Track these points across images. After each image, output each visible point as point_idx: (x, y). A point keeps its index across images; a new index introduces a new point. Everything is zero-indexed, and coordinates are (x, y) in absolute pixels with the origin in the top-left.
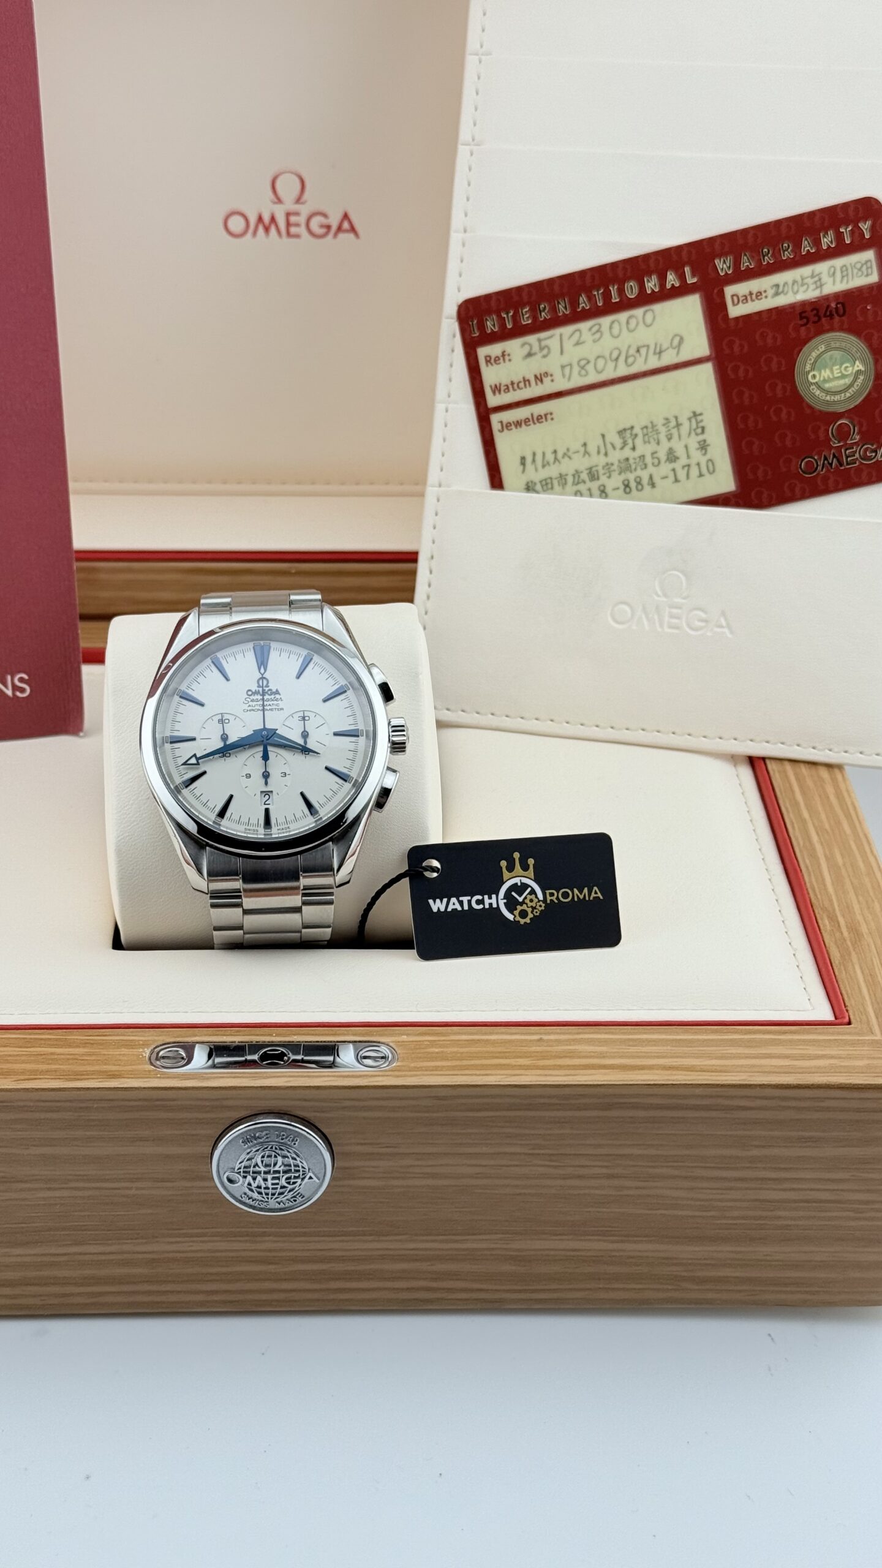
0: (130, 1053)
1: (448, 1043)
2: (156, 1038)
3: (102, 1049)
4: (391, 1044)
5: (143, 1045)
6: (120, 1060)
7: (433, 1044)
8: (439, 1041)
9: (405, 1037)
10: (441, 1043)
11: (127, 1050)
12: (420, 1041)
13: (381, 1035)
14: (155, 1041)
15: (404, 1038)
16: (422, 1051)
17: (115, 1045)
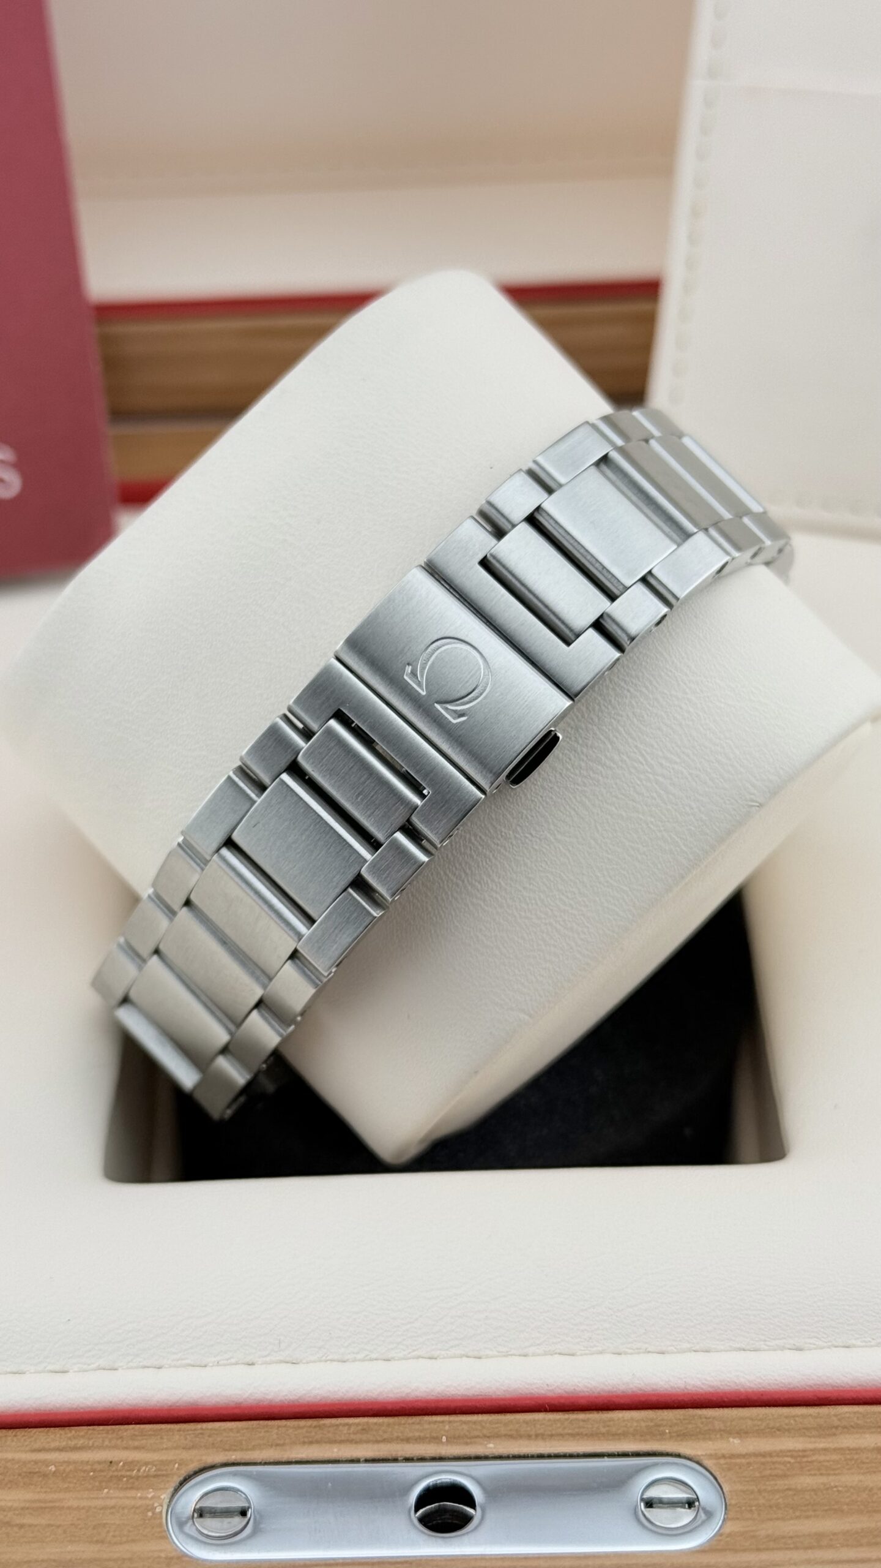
0: (127, 1502)
1: (835, 1457)
2: (185, 1455)
3: (67, 1490)
4: (708, 1463)
5: (155, 1476)
6: (104, 1525)
7: (801, 1461)
8: (814, 1451)
9: (737, 1441)
10: (822, 1458)
11: (121, 1494)
12: (770, 1454)
13: (683, 1436)
14: (182, 1463)
15: (735, 1444)
16: (781, 1484)
17: (93, 1478)
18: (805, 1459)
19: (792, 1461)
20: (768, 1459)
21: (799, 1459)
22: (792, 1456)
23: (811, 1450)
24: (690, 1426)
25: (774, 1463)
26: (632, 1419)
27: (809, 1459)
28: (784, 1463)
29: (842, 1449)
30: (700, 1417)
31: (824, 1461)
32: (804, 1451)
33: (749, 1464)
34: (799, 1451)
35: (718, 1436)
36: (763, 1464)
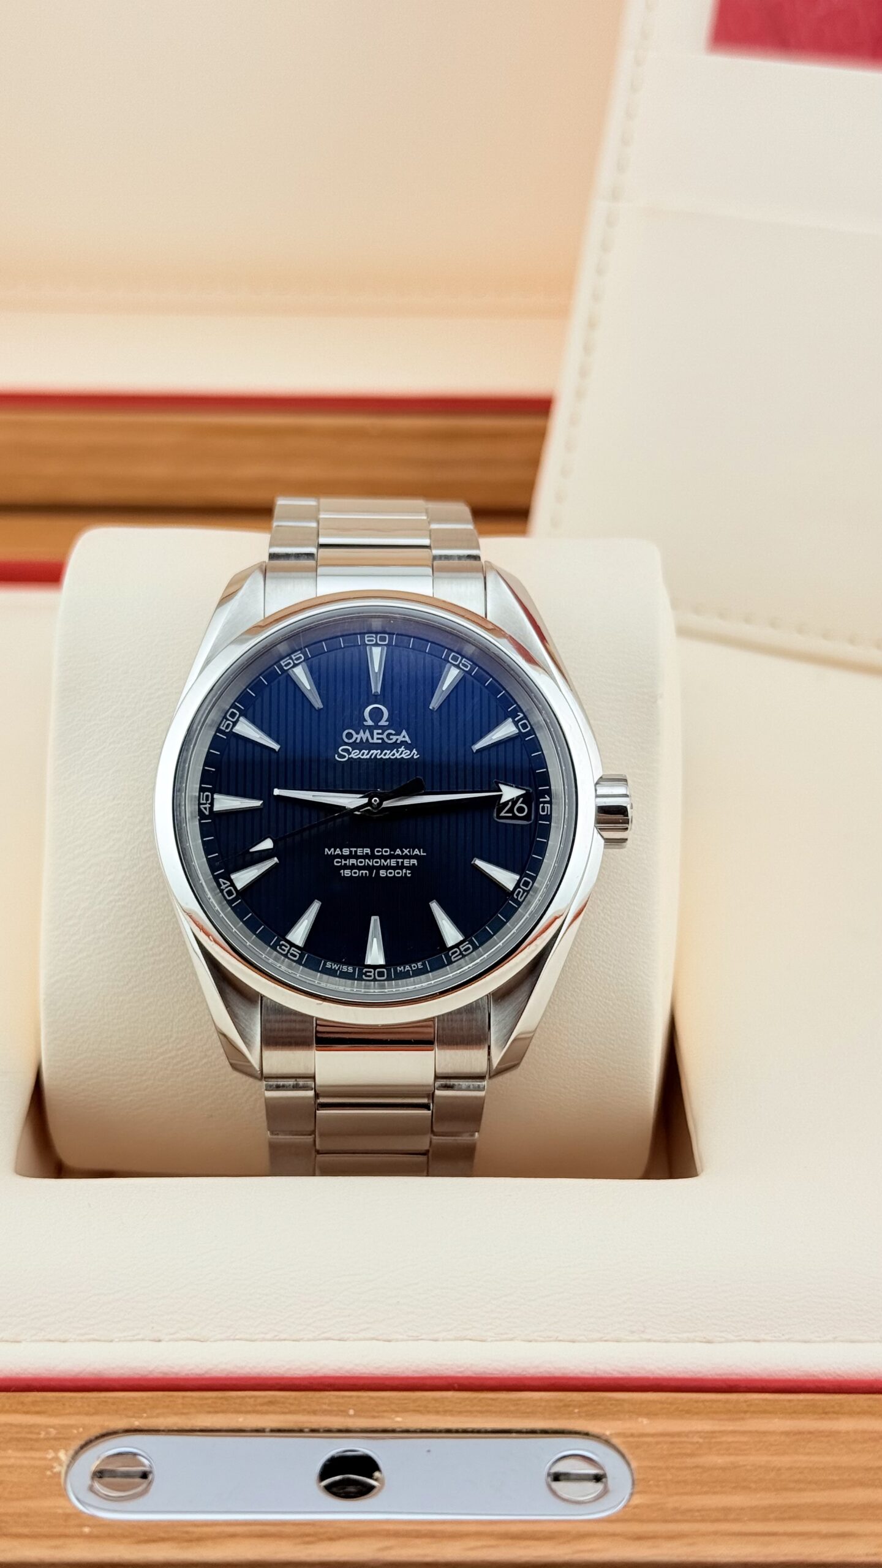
18: (714, 1440)
19: (701, 1440)
20: (676, 1439)
21: (707, 1440)
22: (701, 1437)
23: (720, 1432)
24: (600, 1407)
25: (681, 1442)
26: (541, 1399)
27: (718, 1440)
28: (692, 1443)
29: (750, 1432)
30: (610, 1399)
31: (732, 1442)
32: (713, 1432)
33: (658, 1443)
34: (707, 1432)
35: (627, 1416)
36: (672, 1443)
